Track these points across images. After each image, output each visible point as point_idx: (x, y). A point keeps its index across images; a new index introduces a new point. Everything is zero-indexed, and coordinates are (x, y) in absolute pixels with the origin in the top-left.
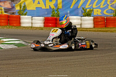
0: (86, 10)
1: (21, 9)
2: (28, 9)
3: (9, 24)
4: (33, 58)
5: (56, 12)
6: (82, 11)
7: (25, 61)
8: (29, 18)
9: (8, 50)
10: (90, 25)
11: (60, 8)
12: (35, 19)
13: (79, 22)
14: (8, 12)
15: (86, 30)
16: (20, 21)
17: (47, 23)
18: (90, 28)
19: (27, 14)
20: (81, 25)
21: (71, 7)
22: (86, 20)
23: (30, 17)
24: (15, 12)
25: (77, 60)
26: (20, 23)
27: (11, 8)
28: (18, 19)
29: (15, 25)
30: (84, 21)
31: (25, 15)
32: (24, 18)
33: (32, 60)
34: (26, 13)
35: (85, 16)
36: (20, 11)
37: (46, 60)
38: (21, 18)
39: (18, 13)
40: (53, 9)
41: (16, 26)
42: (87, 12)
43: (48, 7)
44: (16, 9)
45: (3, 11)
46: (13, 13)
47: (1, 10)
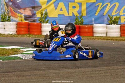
0: (113, 17)
1: (43, 16)
2: (49, 17)
3: (30, 32)
4: (54, 70)
5: (80, 20)
6: (108, 18)
7: (47, 72)
9: (28, 60)
10: (116, 34)
11: (84, 15)
13: (104, 30)
14: (29, 19)
15: (113, 39)
16: (41, 29)
18: (116, 37)
19: (48, 22)
20: (107, 33)
21: (96, 15)
22: (112, 28)
24: (36, 20)
25: (102, 72)
26: (41, 31)
27: (32, 15)
28: (39, 27)
29: (35, 33)
30: (110, 29)
31: (47, 22)
32: (45, 26)
33: (54, 72)
34: (48, 20)
35: (111, 24)
36: (41, 18)
37: (69, 71)
38: (42, 26)
39: (39, 20)
40: (77, 16)
41: (37, 35)
42: (113, 20)
43: (71, 15)
44: (37, 17)
45: (23, 18)
46: (34, 21)
47: (21, 17)
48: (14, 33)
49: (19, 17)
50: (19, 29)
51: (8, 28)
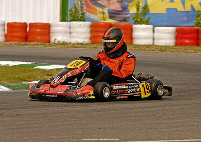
1: (140, 12)
2: (151, 13)
8: (148, 28)
12: (159, 32)
16: (132, 35)
17: (181, 38)
19: (150, 22)
23: (151, 26)
26: (132, 38)
27: (121, 9)
28: (129, 31)
32: (139, 29)
34: (149, 19)
39: (133, 19)
40: (199, 11)
43: (189, 9)
44: (130, 12)
45: (107, 15)
46: (125, 20)
47: (103, 13)
48: (87, 41)
49: (100, 13)
50: (94, 34)
51: (76, 32)
